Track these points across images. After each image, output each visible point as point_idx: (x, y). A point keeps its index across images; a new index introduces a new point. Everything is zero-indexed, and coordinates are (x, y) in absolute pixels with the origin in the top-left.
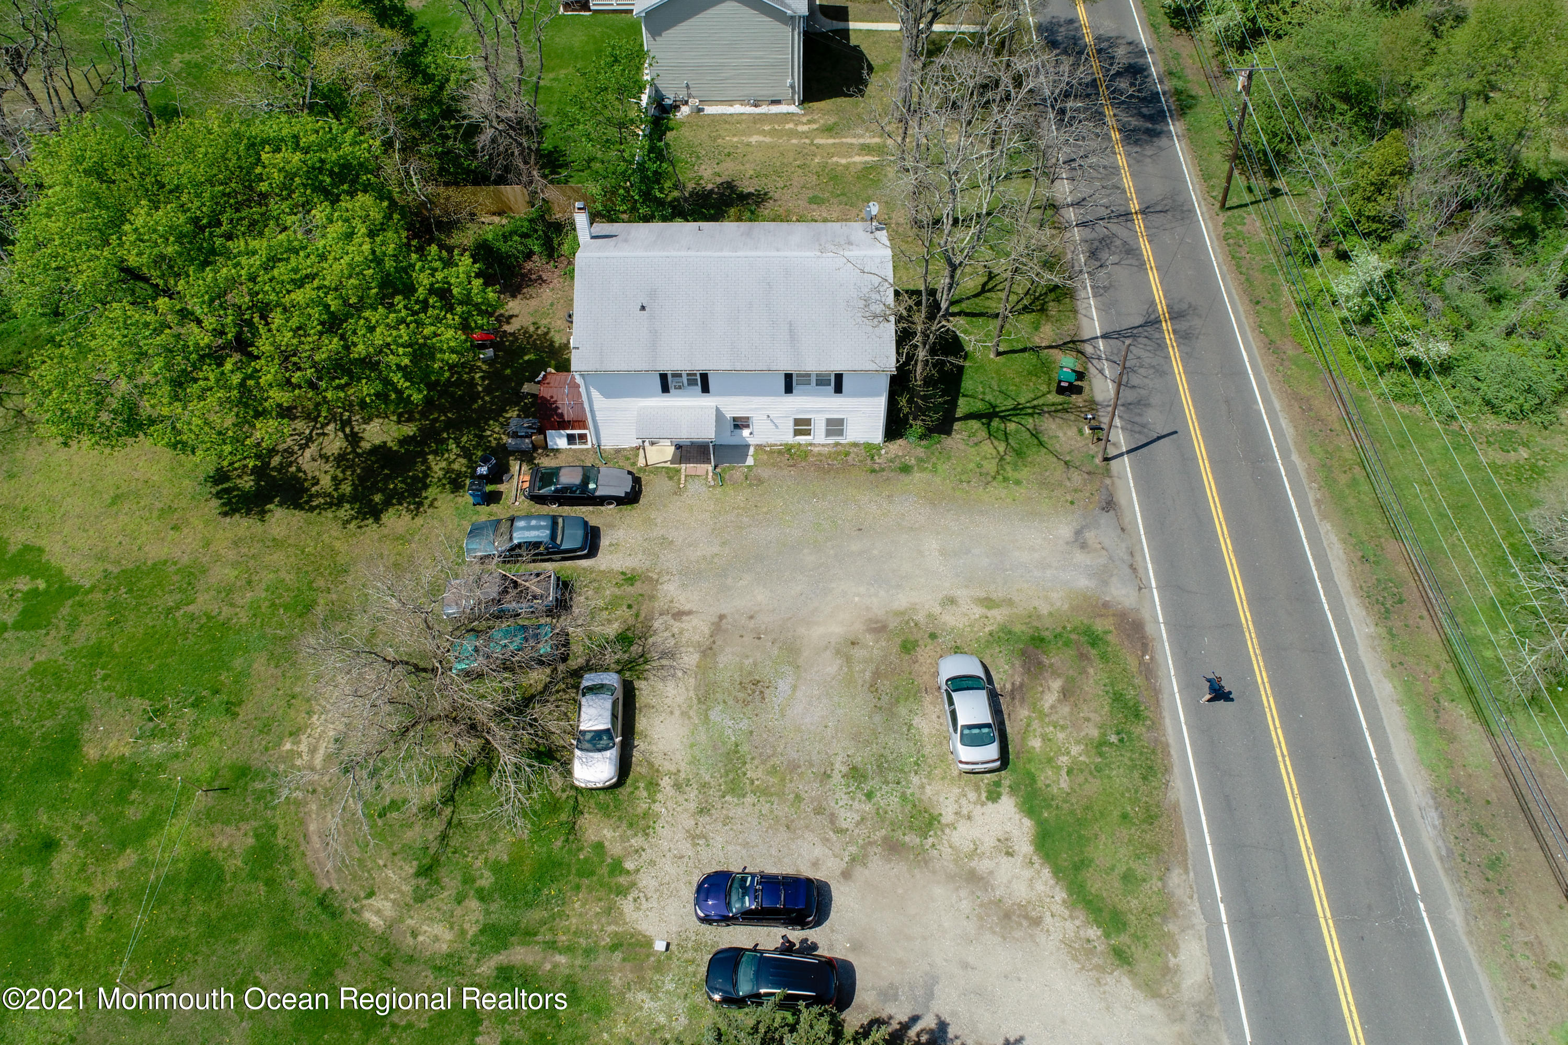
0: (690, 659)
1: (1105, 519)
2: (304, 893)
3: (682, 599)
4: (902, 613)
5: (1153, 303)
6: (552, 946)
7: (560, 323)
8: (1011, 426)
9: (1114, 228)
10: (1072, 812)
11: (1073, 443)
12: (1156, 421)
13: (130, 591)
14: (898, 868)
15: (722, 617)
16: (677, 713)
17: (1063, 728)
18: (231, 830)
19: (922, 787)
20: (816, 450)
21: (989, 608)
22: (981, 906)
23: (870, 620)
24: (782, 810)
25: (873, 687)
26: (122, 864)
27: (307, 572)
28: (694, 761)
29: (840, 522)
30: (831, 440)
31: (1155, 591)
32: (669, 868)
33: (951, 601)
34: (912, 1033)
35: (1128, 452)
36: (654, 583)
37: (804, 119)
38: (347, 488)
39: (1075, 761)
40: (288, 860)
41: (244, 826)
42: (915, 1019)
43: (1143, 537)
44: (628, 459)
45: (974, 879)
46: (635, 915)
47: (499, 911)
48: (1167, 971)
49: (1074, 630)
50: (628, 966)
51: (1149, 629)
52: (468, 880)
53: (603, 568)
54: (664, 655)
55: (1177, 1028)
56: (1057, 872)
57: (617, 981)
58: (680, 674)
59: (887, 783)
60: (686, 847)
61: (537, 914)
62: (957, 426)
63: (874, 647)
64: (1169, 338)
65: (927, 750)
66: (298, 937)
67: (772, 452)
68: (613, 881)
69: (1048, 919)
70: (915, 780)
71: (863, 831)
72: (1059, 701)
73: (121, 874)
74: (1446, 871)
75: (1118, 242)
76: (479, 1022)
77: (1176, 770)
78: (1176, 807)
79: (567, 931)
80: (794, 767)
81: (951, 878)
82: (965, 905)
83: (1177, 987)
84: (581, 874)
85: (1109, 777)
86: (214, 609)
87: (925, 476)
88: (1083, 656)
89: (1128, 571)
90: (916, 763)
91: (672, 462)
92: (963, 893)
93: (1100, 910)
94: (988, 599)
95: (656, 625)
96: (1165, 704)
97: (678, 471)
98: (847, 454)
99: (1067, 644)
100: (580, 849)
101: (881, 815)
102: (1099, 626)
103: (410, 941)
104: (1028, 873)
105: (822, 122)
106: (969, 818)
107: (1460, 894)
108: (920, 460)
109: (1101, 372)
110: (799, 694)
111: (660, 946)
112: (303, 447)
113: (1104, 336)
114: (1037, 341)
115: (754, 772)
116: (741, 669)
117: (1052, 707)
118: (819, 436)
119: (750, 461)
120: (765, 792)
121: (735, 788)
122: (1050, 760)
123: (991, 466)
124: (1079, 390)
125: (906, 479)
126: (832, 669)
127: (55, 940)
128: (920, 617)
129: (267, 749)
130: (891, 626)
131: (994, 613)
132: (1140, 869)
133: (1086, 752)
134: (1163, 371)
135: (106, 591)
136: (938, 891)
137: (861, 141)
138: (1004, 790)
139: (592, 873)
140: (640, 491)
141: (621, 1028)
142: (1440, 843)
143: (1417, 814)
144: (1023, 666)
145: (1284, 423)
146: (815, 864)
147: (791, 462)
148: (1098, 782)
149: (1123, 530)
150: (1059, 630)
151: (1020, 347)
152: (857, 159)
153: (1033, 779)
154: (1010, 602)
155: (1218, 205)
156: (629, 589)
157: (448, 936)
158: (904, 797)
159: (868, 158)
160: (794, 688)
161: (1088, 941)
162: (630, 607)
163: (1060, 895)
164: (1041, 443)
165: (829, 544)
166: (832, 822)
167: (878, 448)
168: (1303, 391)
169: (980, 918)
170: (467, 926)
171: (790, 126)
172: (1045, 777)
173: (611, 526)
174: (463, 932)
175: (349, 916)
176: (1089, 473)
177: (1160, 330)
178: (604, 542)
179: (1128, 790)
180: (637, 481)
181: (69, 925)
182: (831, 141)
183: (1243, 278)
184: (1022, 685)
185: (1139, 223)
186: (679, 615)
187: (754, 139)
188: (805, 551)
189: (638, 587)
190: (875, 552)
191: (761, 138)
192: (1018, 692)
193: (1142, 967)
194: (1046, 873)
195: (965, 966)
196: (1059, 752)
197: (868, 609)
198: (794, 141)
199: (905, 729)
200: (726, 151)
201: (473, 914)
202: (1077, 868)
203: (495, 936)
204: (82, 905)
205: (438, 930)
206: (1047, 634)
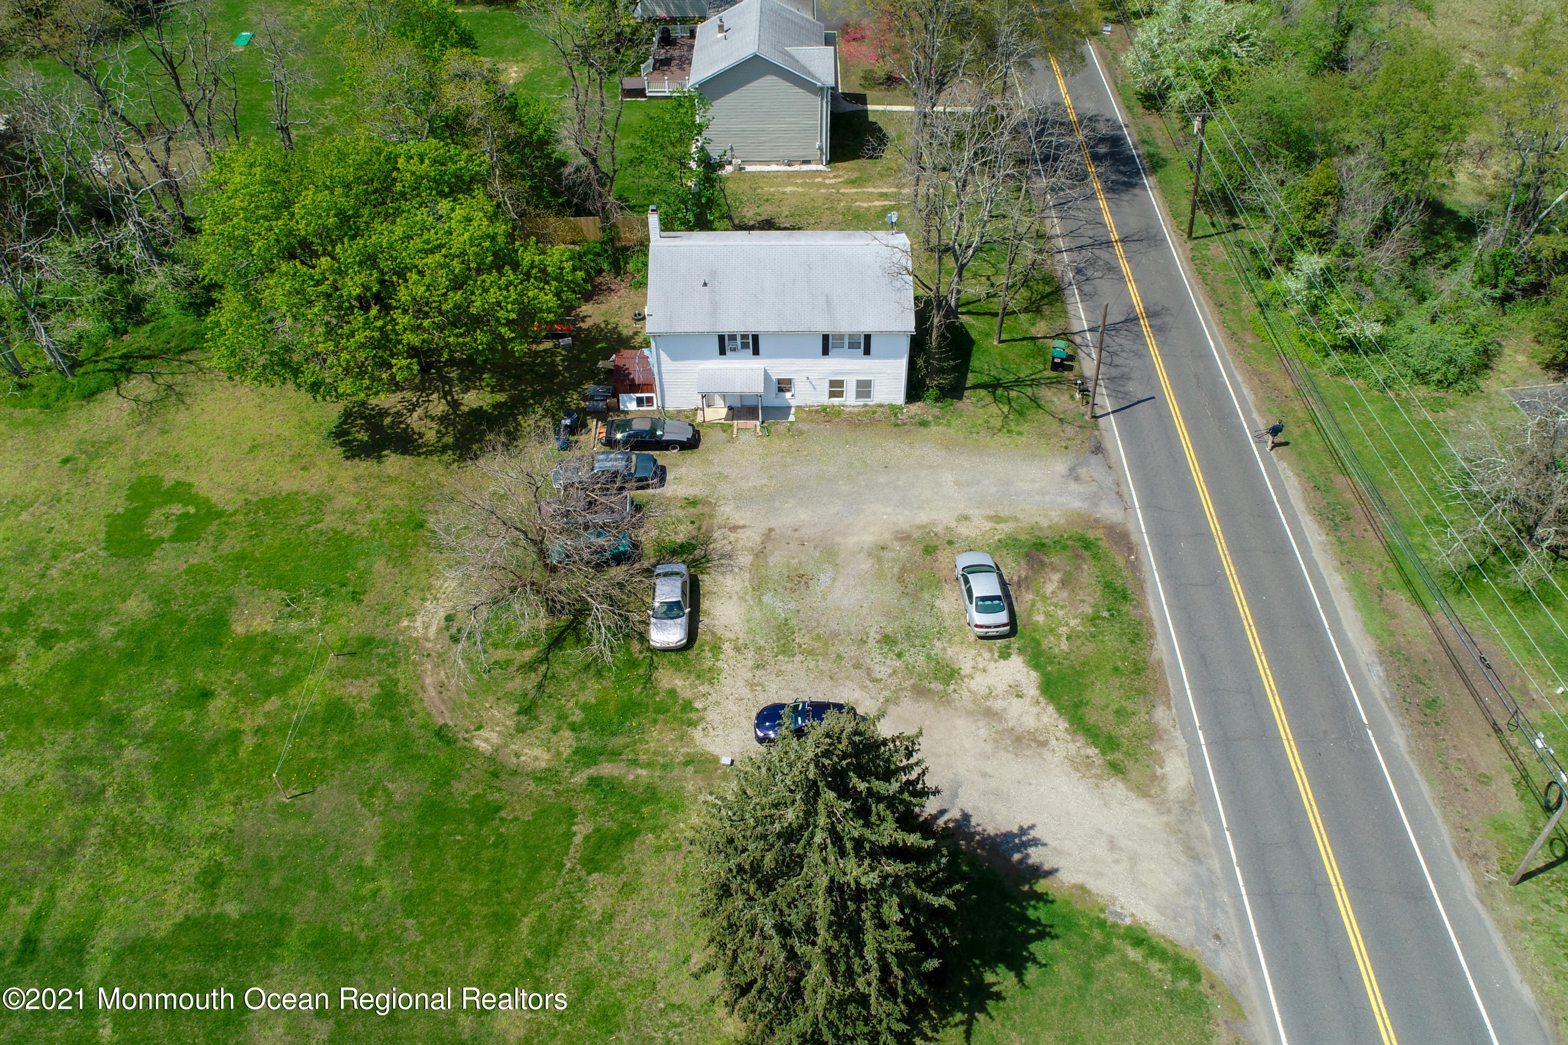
0: (745, 559)
1: (1094, 459)
2: (422, 727)
3: (737, 517)
4: (924, 527)
5: (1132, 306)
6: (635, 763)
7: (627, 321)
8: (1013, 394)
9: (1097, 252)
10: (1072, 667)
11: (1067, 405)
12: (1136, 389)
13: (267, 514)
14: (925, 707)
15: (770, 530)
16: (735, 597)
17: (1062, 607)
18: (359, 682)
19: (944, 649)
20: (848, 410)
21: (997, 523)
22: (996, 732)
23: (897, 532)
24: (825, 666)
25: (900, 579)
26: (268, 707)
27: (417, 500)
28: (751, 631)
29: (869, 462)
30: (861, 402)
31: (1139, 511)
32: (731, 707)
33: (966, 518)
35: (1113, 412)
36: (714, 505)
37: (831, 175)
38: (449, 440)
39: (1073, 630)
40: (408, 703)
41: (371, 680)
42: (942, 812)
43: (1128, 473)
44: (689, 416)
45: (989, 713)
46: (704, 741)
47: (588, 738)
48: (1154, 778)
49: (1070, 538)
50: (699, 776)
51: (1134, 537)
52: (562, 717)
53: (669, 495)
54: (722, 556)
55: (1164, 818)
56: (1060, 709)
57: (690, 787)
58: (737, 570)
59: (914, 646)
60: (746, 692)
61: (619, 741)
62: (966, 393)
63: (900, 551)
64: (1146, 330)
65: (947, 624)
66: (416, 758)
67: (810, 411)
68: (685, 716)
69: (1053, 742)
70: (938, 644)
71: (895, 681)
72: (1059, 588)
73: (267, 715)
74: (1390, 708)
75: (1101, 263)
76: (575, 815)
77: (1159, 636)
78: (1160, 663)
79: (647, 752)
80: (835, 635)
81: (970, 713)
82: (983, 732)
83: (1164, 790)
84: (657, 712)
85: (1102, 641)
86: (339, 526)
87: (940, 428)
88: (1078, 557)
89: (1115, 496)
90: (939, 632)
91: (726, 419)
92: (980, 724)
93: (1097, 736)
94: (996, 516)
95: (715, 535)
96: (1149, 589)
97: (731, 426)
98: (874, 413)
99: (1064, 548)
100: (658, 694)
101: (909, 669)
102: (1091, 535)
103: (515, 760)
104: (1035, 710)
105: (846, 176)
106: (984, 671)
107: (1402, 725)
108: (936, 418)
109: (1089, 355)
110: (837, 584)
111: (725, 762)
112: (412, 411)
113: (1090, 330)
114: (1033, 332)
115: (802, 639)
116: (788, 567)
117: (1053, 593)
118: (850, 399)
119: (792, 418)
120: (811, 653)
121: (786, 650)
122: (1052, 630)
123: (997, 422)
124: (1071, 368)
125: (925, 431)
126: (865, 566)
127: (214, 761)
128: (939, 529)
129: (388, 625)
130: (915, 536)
131: (1002, 526)
132: (1130, 706)
133: (1083, 624)
134: (1142, 354)
135: (247, 514)
136: (960, 723)
137: (880, 190)
138: (1014, 651)
139: (667, 711)
140: (699, 439)
142: (1385, 689)
143: (1365, 669)
144: (1028, 564)
145: (1246, 391)
147: (827, 417)
148: (1093, 645)
149: (1110, 467)
150: (1057, 538)
151: (1019, 337)
152: (877, 203)
153: (1038, 644)
154: (1015, 519)
155: (1186, 236)
156: (692, 510)
157: (546, 756)
158: (929, 657)
159: (886, 202)
161: (1088, 757)
162: (693, 523)
163: (1063, 725)
164: (1039, 406)
165: (860, 477)
166: (869, 674)
167: (900, 408)
168: (1262, 368)
169: (996, 741)
170: (562, 749)
171: (820, 179)
172: (1048, 642)
173: (676, 465)
174: (559, 754)
175: (461, 743)
176: (1080, 427)
177: (1139, 325)
178: (670, 476)
179: (1119, 651)
180: (696, 431)
181: (224, 752)
182: (854, 190)
183: (1208, 288)
184: (1026, 578)
185: (1119, 249)
186: (734, 529)
187: (788, 189)
188: (841, 482)
189: (700, 509)
190: (900, 483)
191: (795, 189)
193: (1134, 775)
194: (1051, 709)
195: (984, 775)
196: (1059, 624)
197: (895, 524)
198: (823, 191)
199: (928, 608)
200: (765, 198)
201: (567, 741)
202: (1076, 706)
203: (586, 756)
204: (235, 736)
205: (537, 752)
206: (1047, 542)
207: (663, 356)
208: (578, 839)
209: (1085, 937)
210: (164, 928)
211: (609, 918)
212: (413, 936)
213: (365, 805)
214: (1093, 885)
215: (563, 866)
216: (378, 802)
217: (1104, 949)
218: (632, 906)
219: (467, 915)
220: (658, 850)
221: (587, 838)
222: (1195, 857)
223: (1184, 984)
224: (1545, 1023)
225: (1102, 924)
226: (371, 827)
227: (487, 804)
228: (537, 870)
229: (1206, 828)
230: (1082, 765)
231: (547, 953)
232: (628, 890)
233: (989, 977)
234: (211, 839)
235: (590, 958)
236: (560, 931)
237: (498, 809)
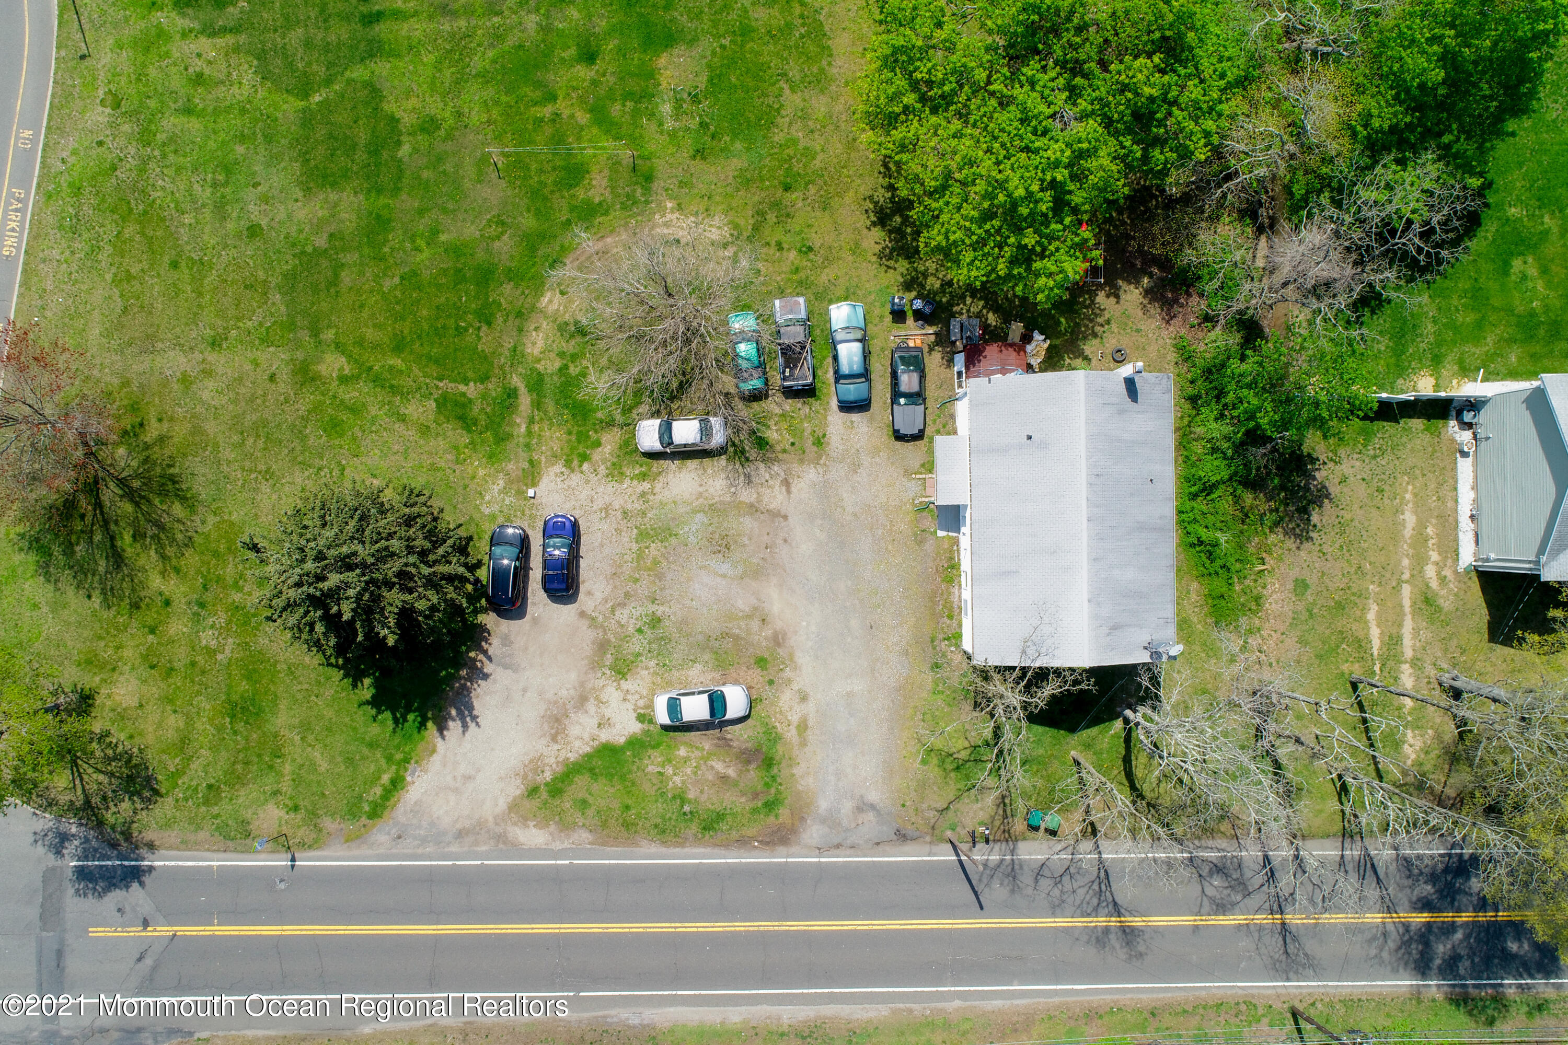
0: (747, 495)
1: (888, 831)
2: (562, 247)
3: (802, 485)
4: (792, 660)
6: (531, 421)
7: (1111, 342)
8: (986, 767)
9: (1263, 893)
10: (630, 772)
11: (971, 814)
12: (995, 892)
13: (802, 37)
14: (588, 649)
15: (785, 517)
16: (701, 489)
17: (695, 773)
18: (605, 183)
19: (647, 668)
20: (956, 591)
21: (798, 727)
22: (564, 704)
23: (785, 634)
24: (627, 569)
25: (725, 635)
26: (579, 115)
27: (823, 176)
28: (662, 504)
29: (879, 611)
31: (817, 860)
32: (584, 493)
33: (804, 698)
34: (481, 657)
35: (961, 862)
36: (816, 461)
37: (1447, 572)
39: (669, 778)
40: (585, 230)
41: (608, 192)
42: (490, 659)
43: (870, 859)
44: (944, 427)
45: (582, 700)
46: (552, 474)
47: (554, 381)
48: (525, 819)
49: (779, 792)
50: (520, 473)
51: (781, 849)
52: (574, 357)
53: (829, 418)
54: (748, 477)
55: (491, 819)
56: (589, 756)
57: (511, 466)
58: (733, 490)
59: (649, 643)
60: (599, 503)
61: (551, 408)
63: (761, 636)
64: (1098, 921)
65: (674, 672)
66: (533, 249)
67: (951, 551)
68: (574, 457)
69: (556, 747)
70: (652, 663)
71: (613, 625)
72: (718, 773)
73: (572, 116)
74: (596, 1017)
75: (1236, 897)
76: (482, 383)
77: (664, 850)
78: (636, 845)
79: (541, 430)
80: (660, 577)
81: (582, 684)
82: (564, 693)
83: (515, 824)
84: (579, 433)
85: (656, 801)
86: (787, 111)
87: (930, 685)
88: (756, 795)
89: (836, 841)
90: (664, 665)
92: (572, 692)
93: (563, 782)
94: (806, 727)
95: (777, 468)
96: (716, 851)
98: (950, 617)
99: (766, 784)
100: (596, 432)
101: (626, 638)
102: (784, 813)
103: (532, 328)
104: (586, 736)
105: (1443, 593)
106: (625, 700)
107: (580, 1022)
108: (947, 681)
109: (1058, 853)
110: (719, 580)
111: (531, 493)
113: (1102, 860)
115: (655, 549)
116: (739, 535)
117: (712, 767)
119: (941, 533)
120: (640, 556)
121: (643, 535)
122: (670, 761)
123: (940, 744)
124: (1033, 829)
125: (925, 667)
126: (740, 604)
127: (527, 90)
128: (788, 673)
129: (666, 190)
130: (780, 650)
131: (793, 731)
132: (590, 812)
133: (676, 787)
134: (1055, 909)
135: (802, 16)
136: (573, 676)
137: (1408, 637)
138: (646, 726)
139: (579, 442)
140: (908, 441)
141: (481, 472)
142: (615, 1020)
143: (640, 1009)
144: (746, 749)
146: (589, 593)
147: (940, 569)
148: (653, 793)
149: (878, 844)
150: (779, 780)
152: (1375, 632)
153: (656, 746)
154: (804, 743)
155: (1299, 1008)
156: (810, 442)
157: (536, 352)
158: (639, 655)
159: (1376, 643)
160: (724, 576)
161: (543, 772)
162: (793, 444)
163: (572, 757)
164: (966, 791)
165: (857, 602)
166: (619, 605)
167: (957, 645)
169: (556, 703)
170: (543, 363)
171: (1435, 557)
172: (656, 756)
173: (871, 420)
174: (539, 361)
175: (548, 282)
176: (936, 825)
177: (1107, 916)
178: (855, 417)
179: (647, 813)
180: (918, 436)
181: (537, 95)
182: (1407, 603)
183: (1188, 1008)
184: (730, 746)
185: (1266, 920)
186: (786, 483)
187: (1409, 518)
188: (849, 583)
189: (811, 449)
190: (849, 640)
192: (725, 743)
193: (527, 804)
194: (587, 749)
195: (525, 690)
196: (676, 768)
197: (796, 632)
198: (1406, 562)
199: (692, 658)
201: (551, 365)
202: (592, 770)
203: (537, 384)
204: (552, 98)
205: (540, 344)
206: (775, 771)
208: (462, 388)
209: (398, 748)
210: (390, 107)
211: (403, 419)
212: (387, 284)
213: (489, 221)
214: (436, 759)
215: (441, 380)
216: (493, 230)
217: (389, 759)
218: (412, 434)
219: (403, 319)
220: (456, 448)
221: (464, 394)
222: (461, 834)
223: (366, 808)
224: (348, 1033)
225: (407, 761)
226: (471, 231)
227: (492, 314)
228: (437, 362)
229: (484, 848)
230: (536, 764)
231: (377, 380)
232: (425, 430)
233: (367, 681)
234: (459, 114)
235: (374, 410)
236: (392, 387)
237: (489, 324)
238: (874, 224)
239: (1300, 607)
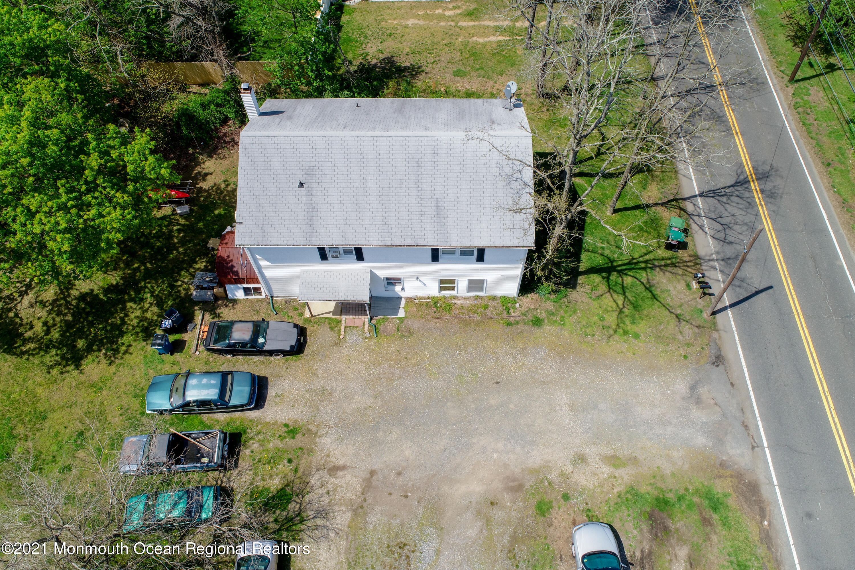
0: (342, 518)
1: (716, 373)
3: (337, 453)
4: (537, 471)
5: (741, 165)
8: (628, 280)
9: (702, 97)
11: (682, 296)
12: (753, 275)
15: (373, 473)
20: (459, 302)
21: (616, 467)
23: (508, 478)
25: (511, 553)
27: (10, 419)
29: (480, 375)
30: (472, 294)
31: (767, 450)
33: (582, 459)
35: (732, 306)
36: (314, 435)
37: (451, 6)
38: (55, 334)
43: (751, 393)
44: (297, 309)
49: (697, 491)
51: (765, 491)
53: (268, 419)
54: (319, 513)
58: (332, 535)
62: (581, 279)
63: (512, 508)
64: (757, 197)
67: (420, 305)
75: (708, 111)
87: (556, 329)
88: (706, 521)
91: (334, 313)
94: (615, 457)
95: (313, 480)
97: (339, 322)
98: (486, 307)
99: (689, 508)
102: (720, 487)
105: (464, 8)
108: (550, 314)
109: (701, 227)
110: (442, 560)
112: (22, 294)
113: (701, 195)
114: (645, 198)
116: (389, 530)
118: (462, 292)
119: (401, 313)
123: (611, 319)
124: (683, 246)
125: (537, 332)
126: (472, 532)
128: (553, 476)
130: (527, 485)
131: (621, 472)
137: (497, 24)
140: (305, 341)
144: (650, 531)
147: (437, 315)
149: (732, 384)
150: (682, 492)
151: (631, 204)
152: (493, 39)
154: (633, 461)
155: (787, 78)
156: (290, 442)
159: (501, 38)
160: (438, 553)
162: (290, 461)
164: (654, 297)
165: (470, 397)
167: (513, 301)
171: (439, 11)
173: (278, 376)
176: (698, 327)
177: (750, 191)
178: (271, 392)
180: (302, 332)
182: (472, 24)
183: (814, 143)
184: (650, 553)
185: (723, 94)
186: (334, 470)
187: (411, 22)
188: (449, 404)
189: (299, 440)
190: (512, 406)
191: (416, 22)
197: (505, 466)
198: (442, 24)
200: (388, 32)
206: (671, 496)
207: (261, 261)
238: (78, 366)
239: (475, 74)
